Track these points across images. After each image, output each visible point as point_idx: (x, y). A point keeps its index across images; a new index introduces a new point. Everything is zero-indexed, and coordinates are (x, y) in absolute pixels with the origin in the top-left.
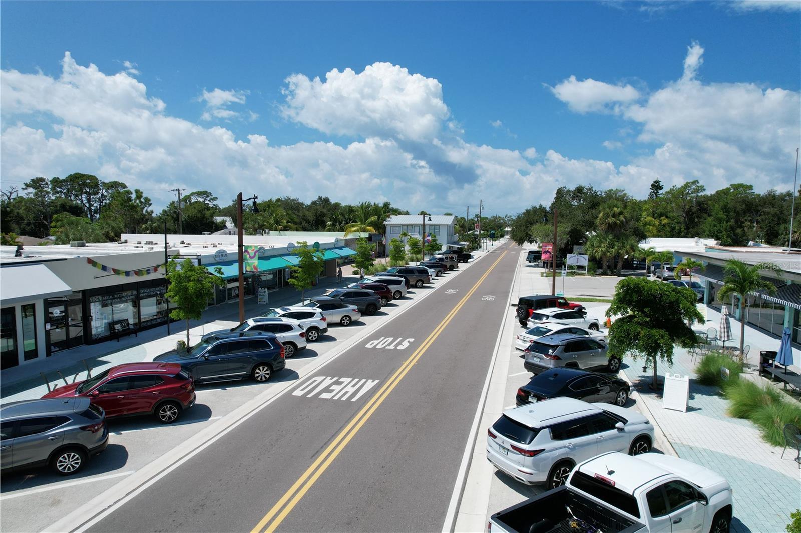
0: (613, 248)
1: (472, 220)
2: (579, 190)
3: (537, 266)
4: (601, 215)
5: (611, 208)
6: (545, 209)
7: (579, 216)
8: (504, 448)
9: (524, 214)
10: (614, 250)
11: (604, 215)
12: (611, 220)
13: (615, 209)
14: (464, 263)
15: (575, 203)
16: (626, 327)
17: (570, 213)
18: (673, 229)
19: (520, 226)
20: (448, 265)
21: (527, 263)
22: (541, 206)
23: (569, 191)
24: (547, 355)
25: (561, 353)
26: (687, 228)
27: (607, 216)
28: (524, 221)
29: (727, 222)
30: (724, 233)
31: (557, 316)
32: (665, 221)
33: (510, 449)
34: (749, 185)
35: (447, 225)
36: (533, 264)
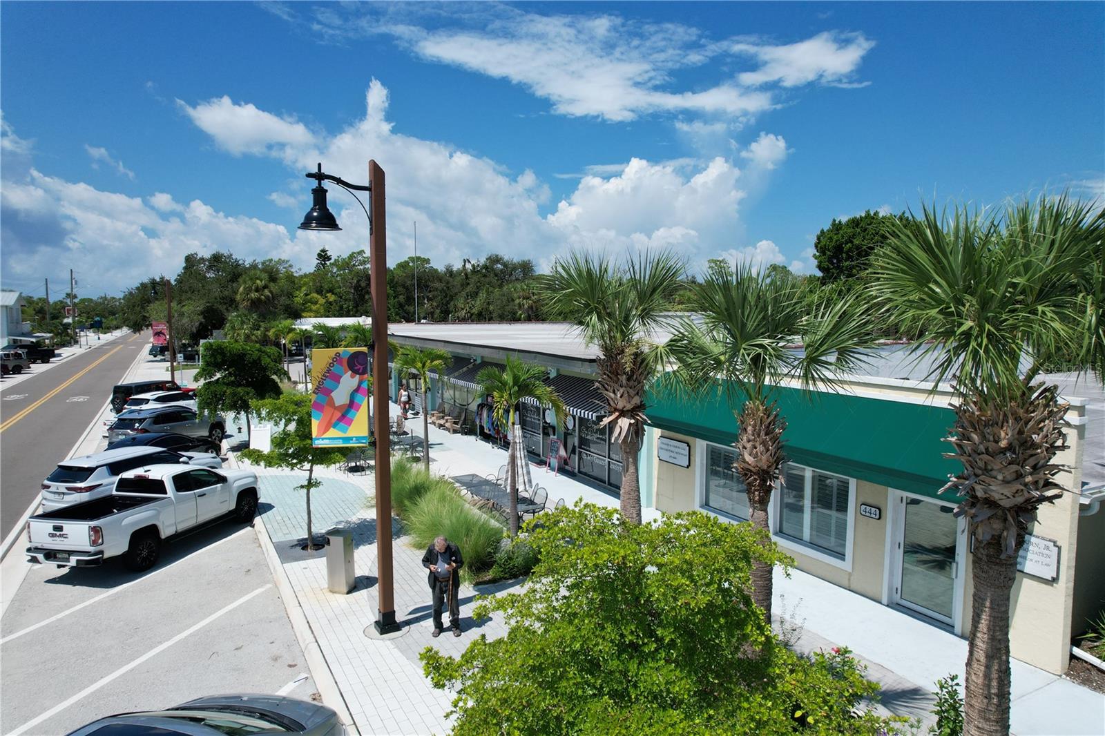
0: (258, 330)
1: (61, 302)
2: (216, 258)
3: (164, 360)
4: (241, 289)
5: (253, 279)
6: (168, 281)
7: (216, 291)
8: (59, 493)
9: (138, 288)
10: (259, 332)
11: (245, 289)
12: (254, 295)
13: (258, 282)
14: (43, 362)
15: (210, 275)
16: (213, 388)
17: (203, 286)
18: (341, 307)
19: (134, 306)
20: (11, 365)
21: (151, 358)
22: (162, 278)
23: (202, 259)
24: (133, 429)
25: (150, 424)
26: (356, 306)
27: (248, 291)
28: (139, 298)
29: (394, 298)
30: (392, 310)
31: (158, 400)
32: (332, 298)
33: (66, 491)
34: (426, 258)
35: (6, 307)
36: (159, 358)
